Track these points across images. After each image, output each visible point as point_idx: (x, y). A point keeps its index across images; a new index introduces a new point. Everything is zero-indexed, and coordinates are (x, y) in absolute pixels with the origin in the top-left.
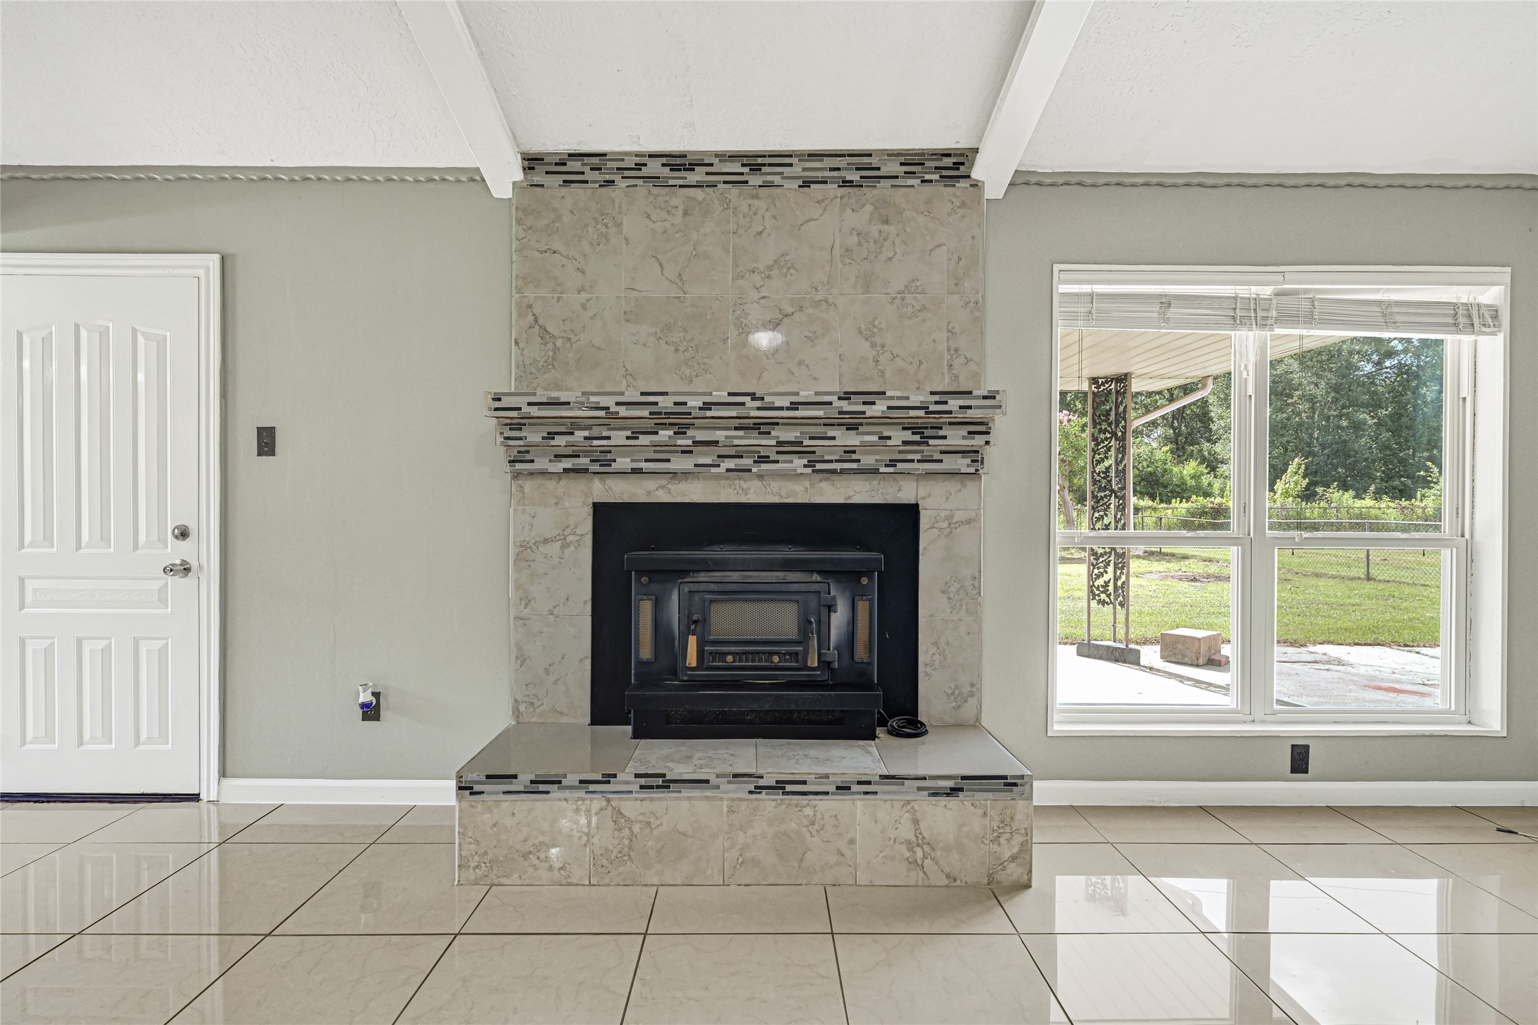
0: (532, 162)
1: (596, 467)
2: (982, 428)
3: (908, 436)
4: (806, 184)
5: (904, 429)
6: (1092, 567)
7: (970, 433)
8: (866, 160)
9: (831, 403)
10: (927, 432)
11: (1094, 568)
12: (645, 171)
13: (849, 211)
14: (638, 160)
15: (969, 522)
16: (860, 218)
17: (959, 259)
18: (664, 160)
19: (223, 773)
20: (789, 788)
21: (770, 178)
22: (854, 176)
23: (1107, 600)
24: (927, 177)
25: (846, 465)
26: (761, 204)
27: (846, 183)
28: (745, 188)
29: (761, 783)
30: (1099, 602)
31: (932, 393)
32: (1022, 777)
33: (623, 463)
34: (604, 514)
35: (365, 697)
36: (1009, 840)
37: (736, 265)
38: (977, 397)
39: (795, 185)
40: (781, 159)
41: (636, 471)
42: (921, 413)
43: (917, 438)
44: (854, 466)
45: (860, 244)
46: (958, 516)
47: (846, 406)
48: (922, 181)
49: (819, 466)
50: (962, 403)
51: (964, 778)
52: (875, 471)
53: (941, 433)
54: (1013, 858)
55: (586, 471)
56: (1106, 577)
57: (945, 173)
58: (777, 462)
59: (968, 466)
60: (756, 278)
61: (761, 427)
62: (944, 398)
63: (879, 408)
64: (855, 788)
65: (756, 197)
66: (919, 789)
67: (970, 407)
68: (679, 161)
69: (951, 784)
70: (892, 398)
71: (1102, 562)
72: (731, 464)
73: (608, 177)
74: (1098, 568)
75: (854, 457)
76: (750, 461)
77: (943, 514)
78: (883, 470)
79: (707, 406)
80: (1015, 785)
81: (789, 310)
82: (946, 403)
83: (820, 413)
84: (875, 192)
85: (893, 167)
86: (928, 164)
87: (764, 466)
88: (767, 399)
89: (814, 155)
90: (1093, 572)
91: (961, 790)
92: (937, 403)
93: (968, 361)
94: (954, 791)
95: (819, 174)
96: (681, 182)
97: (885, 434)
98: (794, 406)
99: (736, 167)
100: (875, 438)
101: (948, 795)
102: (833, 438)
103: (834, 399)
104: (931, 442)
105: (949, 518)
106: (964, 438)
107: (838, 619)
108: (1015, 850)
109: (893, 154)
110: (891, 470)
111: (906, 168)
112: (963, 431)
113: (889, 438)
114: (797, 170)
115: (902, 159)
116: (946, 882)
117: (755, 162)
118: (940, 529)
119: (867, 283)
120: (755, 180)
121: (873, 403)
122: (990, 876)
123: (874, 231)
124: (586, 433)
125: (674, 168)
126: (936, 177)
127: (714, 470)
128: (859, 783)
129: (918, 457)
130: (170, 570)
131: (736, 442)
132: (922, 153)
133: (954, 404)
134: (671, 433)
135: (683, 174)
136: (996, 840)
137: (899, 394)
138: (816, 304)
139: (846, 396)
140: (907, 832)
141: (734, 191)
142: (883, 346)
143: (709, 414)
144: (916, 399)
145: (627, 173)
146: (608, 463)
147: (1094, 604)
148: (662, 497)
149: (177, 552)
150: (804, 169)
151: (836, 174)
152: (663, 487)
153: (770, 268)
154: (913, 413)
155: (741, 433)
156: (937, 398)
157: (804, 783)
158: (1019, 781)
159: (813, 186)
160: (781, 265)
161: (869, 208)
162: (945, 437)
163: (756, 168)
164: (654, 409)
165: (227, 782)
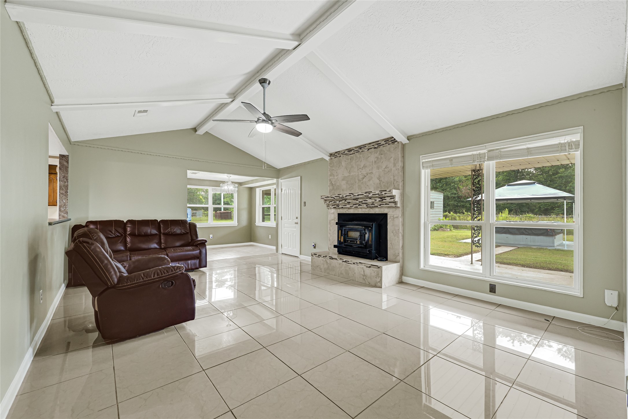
0: (331, 155)
1: (337, 207)
2: (393, 197)
3: (380, 199)
4: (368, 150)
5: (379, 198)
6: (473, 234)
7: (391, 198)
8: (378, 142)
9: (363, 194)
10: (383, 199)
11: (474, 234)
12: (345, 153)
13: (375, 154)
14: (344, 151)
15: (397, 217)
16: (377, 155)
17: (395, 160)
18: (347, 150)
19: (300, 254)
20: (347, 262)
21: (363, 150)
22: (376, 146)
23: (479, 245)
24: (389, 143)
25: (372, 206)
26: (361, 155)
27: (375, 148)
28: (359, 152)
29: (344, 260)
30: (476, 246)
31: (380, 191)
32: (381, 267)
33: (340, 206)
34: (340, 215)
35: (313, 244)
36: (378, 278)
37: (357, 168)
38: (387, 191)
39: (366, 150)
40: (364, 146)
41: (342, 208)
42: (378, 195)
43: (381, 200)
44: (374, 206)
45: (377, 160)
46: (395, 216)
47: (366, 195)
48: (388, 144)
49: (368, 206)
50: (385, 193)
51: (371, 265)
52: (377, 207)
53: (385, 199)
54: (379, 282)
55: (336, 208)
56: (479, 238)
57: (393, 141)
58: (361, 205)
59: (394, 205)
60: (361, 170)
61: (356, 199)
62: (382, 192)
63: (371, 194)
64: (356, 264)
65: (360, 154)
66: (365, 266)
67: (386, 193)
68: (349, 150)
69: (369, 266)
70: (373, 193)
71: (477, 232)
72: (355, 206)
73: (340, 155)
74: (475, 234)
75: (374, 204)
76: (358, 205)
77: (392, 216)
78: (379, 206)
79: (346, 196)
80: (379, 268)
81: (366, 175)
82: (382, 193)
83: (362, 196)
84: (380, 148)
85: (383, 142)
86: (389, 140)
87: (360, 206)
88: (354, 194)
89: (370, 144)
90: (473, 235)
91: (371, 267)
92: (380, 193)
93: (397, 182)
94: (370, 267)
95: (370, 147)
96: (350, 154)
97: (376, 199)
98: (358, 195)
99: (358, 149)
100: (374, 200)
101: (369, 268)
102: (367, 201)
103: (364, 193)
104: (384, 200)
105: (393, 216)
106: (389, 199)
107: (367, 236)
108: (379, 280)
109: (383, 140)
110: (380, 206)
111: (385, 142)
112: (389, 198)
113: (376, 200)
114: (367, 147)
115: (385, 141)
116: (368, 284)
117: (360, 147)
118: (392, 219)
119: (378, 168)
120: (360, 151)
121: (370, 194)
122: (375, 284)
123: (380, 157)
124: (334, 201)
125: (349, 151)
126: (391, 143)
127: (352, 207)
128: (356, 263)
129: (385, 204)
130: (295, 223)
131: (353, 202)
132: (388, 138)
133: (383, 193)
134: (344, 201)
135: (350, 152)
136: (376, 278)
137: (374, 192)
138: (370, 173)
139: (366, 193)
140: (362, 273)
141: (357, 153)
142: (381, 180)
143: (346, 197)
144: (377, 193)
145: (343, 154)
146: (338, 206)
147: (474, 246)
148: (347, 212)
149: (296, 221)
150: (368, 147)
151: (373, 146)
152: (347, 210)
153: (362, 167)
154: (377, 195)
155: (354, 200)
156: (380, 192)
157: (349, 261)
158: (380, 267)
159: (369, 150)
160: (365, 167)
161: (379, 152)
162: (386, 199)
163: (361, 148)
164: (339, 197)
165: (301, 255)
